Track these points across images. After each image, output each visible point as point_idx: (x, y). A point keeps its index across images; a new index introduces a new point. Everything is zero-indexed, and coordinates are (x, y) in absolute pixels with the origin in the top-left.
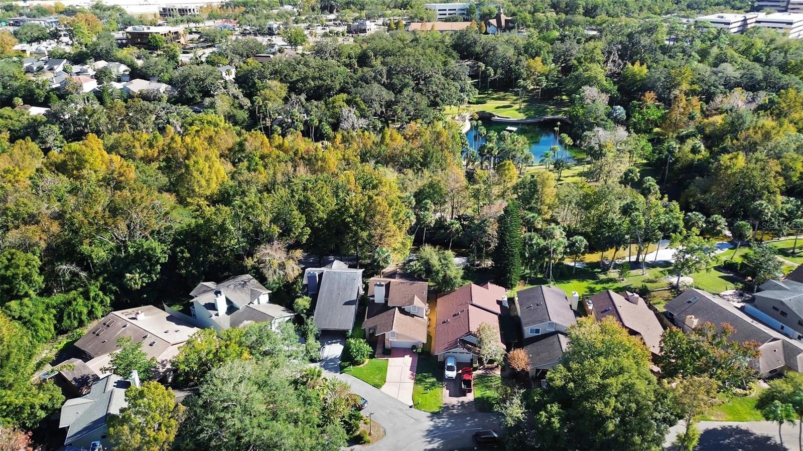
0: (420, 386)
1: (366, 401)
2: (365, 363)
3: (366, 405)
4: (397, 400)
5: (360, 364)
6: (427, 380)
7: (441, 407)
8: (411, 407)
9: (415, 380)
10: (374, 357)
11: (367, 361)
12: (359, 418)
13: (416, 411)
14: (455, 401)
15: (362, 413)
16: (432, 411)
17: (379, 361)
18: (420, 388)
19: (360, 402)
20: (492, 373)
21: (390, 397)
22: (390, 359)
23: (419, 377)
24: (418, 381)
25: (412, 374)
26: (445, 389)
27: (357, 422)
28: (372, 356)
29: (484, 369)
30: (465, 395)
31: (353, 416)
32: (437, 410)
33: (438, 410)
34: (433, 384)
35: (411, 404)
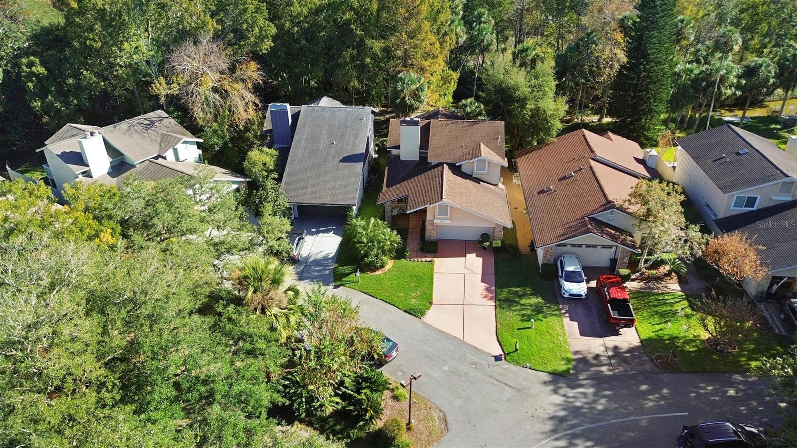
0: (508, 314)
1: (395, 345)
2: (387, 267)
3: (394, 354)
4: (462, 342)
5: (376, 269)
6: (523, 301)
7: (568, 360)
8: (498, 358)
9: (496, 299)
10: (405, 257)
11: (390, 264)
12: (377, 385)
13: (513, 367)
14: (596, 345)
15: (385, 371)
16: (550, 369)
17: (414, 264)
18: (512, 317)
19: (381, 348)
20: (661, 287)
21: (447, 336)
22: (437, 261)
23: (504, 294)
24: (503, 303)
25: (487, 289)
26: (566, 320)
27: (375, 396)
28: (399, 254)
29: (642, 278)
30: (617, 334)
31: (366, 379)
32: (562, 367)
33: (564, 368)
34: (538, 310)
35: (498, 351)
